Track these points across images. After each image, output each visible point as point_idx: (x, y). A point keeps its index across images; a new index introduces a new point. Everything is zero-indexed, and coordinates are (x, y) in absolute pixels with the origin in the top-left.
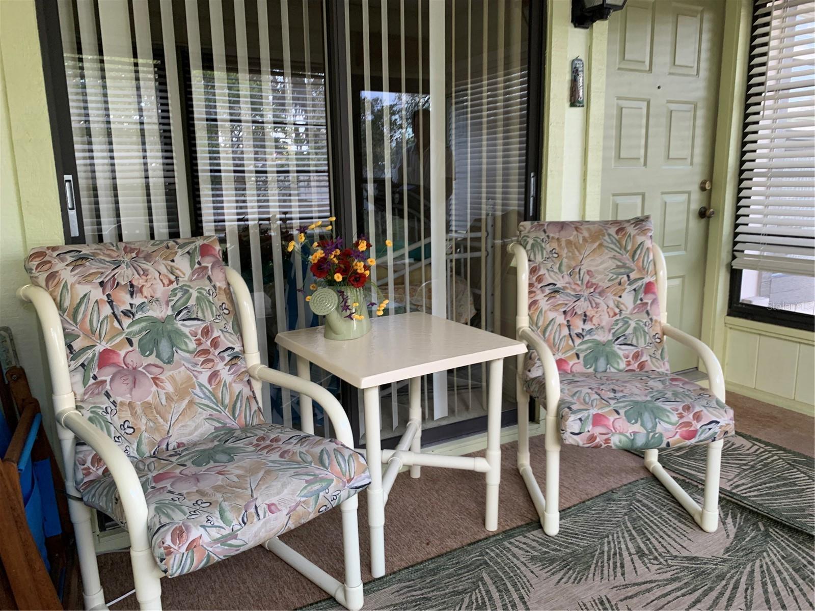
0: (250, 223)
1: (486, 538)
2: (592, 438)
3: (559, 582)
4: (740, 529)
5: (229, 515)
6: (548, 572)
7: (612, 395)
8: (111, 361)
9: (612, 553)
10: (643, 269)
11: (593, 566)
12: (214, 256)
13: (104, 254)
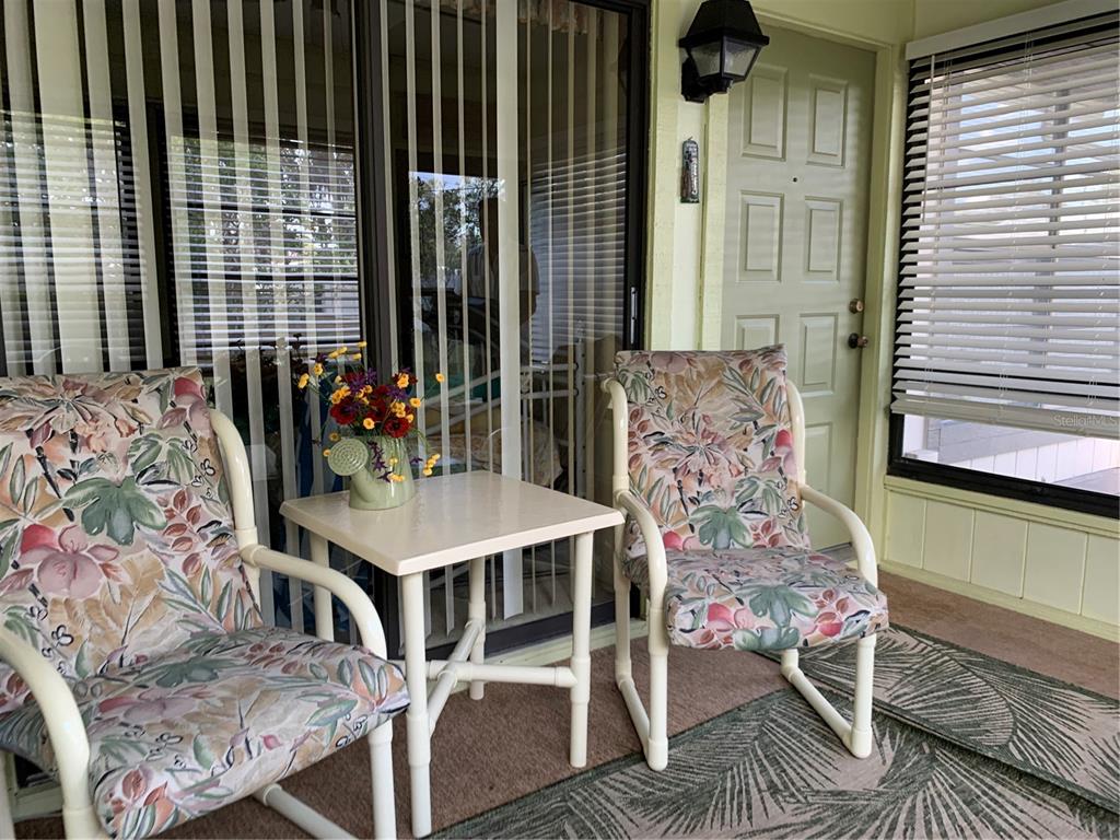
0: (246, 348)
1: (571, 778)
2: (708, 636)
3: (666, 832)
4: (900, 752)
5: (208, 753)
6: (652, 819)
7: (734, 579)
8: (41, 542)
9: (736, 791)
10: (774, 414)
11: (712, 808)
12: (195, 395)
13: (34, 390)
